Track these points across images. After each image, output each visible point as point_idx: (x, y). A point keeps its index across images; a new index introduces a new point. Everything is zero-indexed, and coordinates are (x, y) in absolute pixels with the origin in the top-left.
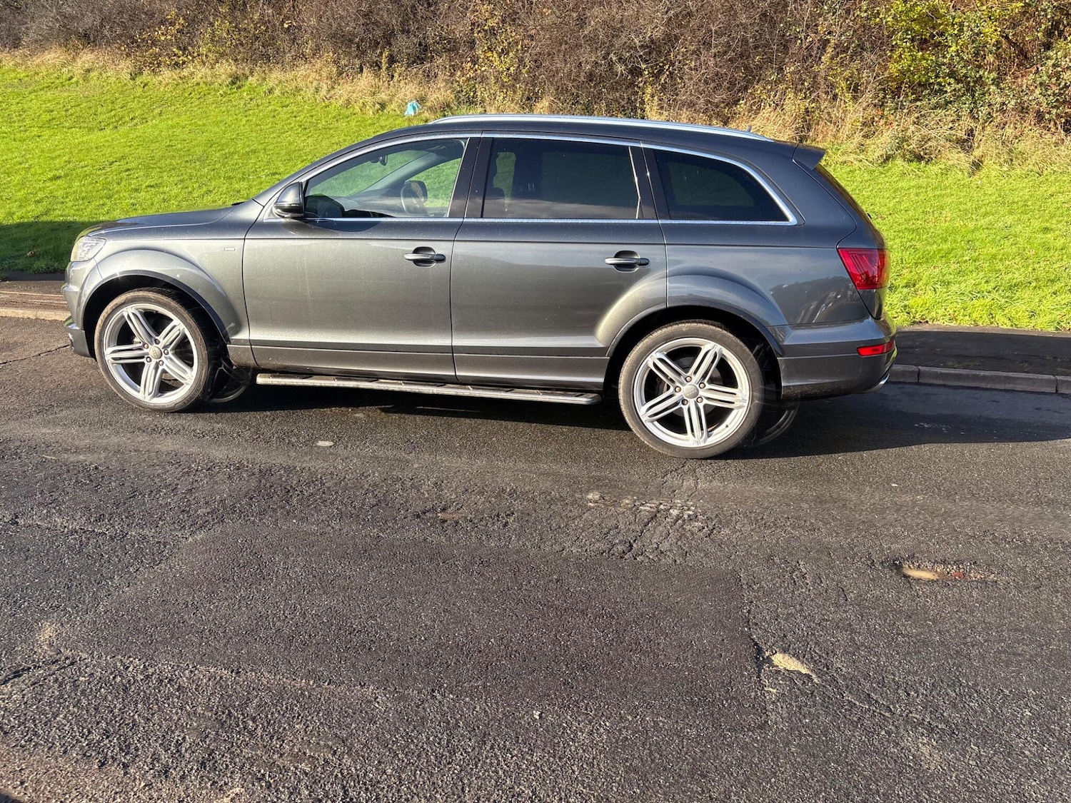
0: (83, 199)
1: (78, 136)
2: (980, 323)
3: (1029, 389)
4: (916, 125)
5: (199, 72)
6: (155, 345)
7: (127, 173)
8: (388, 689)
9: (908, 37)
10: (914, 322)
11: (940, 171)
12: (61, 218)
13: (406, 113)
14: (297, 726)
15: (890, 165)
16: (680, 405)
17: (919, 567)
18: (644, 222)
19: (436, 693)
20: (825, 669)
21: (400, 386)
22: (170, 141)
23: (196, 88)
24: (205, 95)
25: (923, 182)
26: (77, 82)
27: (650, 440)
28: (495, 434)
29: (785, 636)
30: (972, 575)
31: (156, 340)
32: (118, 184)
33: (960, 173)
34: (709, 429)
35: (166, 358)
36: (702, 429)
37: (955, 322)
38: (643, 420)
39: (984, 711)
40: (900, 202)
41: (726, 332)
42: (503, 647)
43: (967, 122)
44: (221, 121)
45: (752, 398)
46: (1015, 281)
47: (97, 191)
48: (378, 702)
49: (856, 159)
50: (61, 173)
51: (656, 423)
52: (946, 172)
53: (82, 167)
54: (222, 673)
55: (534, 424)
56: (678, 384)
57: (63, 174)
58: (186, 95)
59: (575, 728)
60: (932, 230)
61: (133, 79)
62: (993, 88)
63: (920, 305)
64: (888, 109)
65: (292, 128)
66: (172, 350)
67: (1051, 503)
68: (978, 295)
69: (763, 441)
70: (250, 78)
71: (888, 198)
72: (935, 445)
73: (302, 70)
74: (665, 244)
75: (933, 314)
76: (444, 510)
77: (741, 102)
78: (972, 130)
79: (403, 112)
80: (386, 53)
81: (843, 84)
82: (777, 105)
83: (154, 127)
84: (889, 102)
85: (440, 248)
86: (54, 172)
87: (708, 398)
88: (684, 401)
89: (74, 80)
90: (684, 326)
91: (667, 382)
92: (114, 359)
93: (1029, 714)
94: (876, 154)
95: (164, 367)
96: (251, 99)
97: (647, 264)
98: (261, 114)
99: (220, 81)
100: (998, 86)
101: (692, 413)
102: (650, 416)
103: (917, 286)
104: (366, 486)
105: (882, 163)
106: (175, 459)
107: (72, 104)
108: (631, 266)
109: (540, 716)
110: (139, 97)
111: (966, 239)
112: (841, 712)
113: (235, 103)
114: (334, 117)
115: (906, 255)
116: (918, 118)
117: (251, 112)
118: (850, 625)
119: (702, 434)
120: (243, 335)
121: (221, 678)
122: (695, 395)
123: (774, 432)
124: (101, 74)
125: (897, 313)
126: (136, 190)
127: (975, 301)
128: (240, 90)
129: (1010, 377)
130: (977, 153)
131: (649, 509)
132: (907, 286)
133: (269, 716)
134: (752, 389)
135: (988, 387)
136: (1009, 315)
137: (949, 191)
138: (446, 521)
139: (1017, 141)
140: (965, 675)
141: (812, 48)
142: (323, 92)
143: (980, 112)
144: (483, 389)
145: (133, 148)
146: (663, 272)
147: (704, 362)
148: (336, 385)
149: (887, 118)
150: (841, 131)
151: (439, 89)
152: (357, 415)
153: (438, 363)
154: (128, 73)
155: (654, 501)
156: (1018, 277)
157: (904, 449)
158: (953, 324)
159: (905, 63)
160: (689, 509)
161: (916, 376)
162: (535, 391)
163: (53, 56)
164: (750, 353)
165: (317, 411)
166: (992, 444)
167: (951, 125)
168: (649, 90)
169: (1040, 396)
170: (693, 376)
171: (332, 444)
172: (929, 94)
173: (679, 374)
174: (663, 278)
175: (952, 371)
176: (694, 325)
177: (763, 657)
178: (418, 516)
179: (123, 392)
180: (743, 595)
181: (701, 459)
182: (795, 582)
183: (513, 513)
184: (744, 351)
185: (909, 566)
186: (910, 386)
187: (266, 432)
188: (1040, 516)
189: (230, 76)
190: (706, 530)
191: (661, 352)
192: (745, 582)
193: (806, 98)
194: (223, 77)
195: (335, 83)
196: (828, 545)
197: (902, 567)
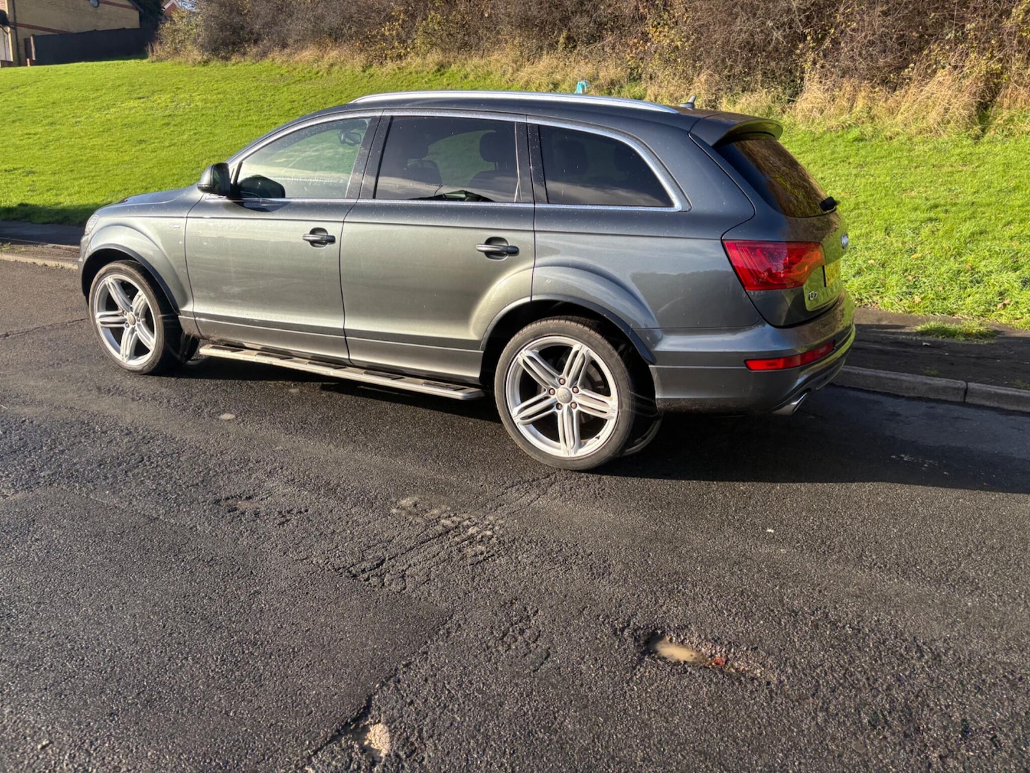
5: (413, 62)
6: (130, 312)
16: (554, 409)
17: (682, 642)
18: (520, 205)
26: (322, 75)
27: (523, 444)
30: (735, 665)
31: (130, 307)
34: (583, 441)
35: (138, 325)
36: (573, 440)
38: (516, 421)
41: (593, 332)
45: (620, 410)
51: (530, 426)
56: (551, 386)
58: (399, 83)
61: (364, 71)
66: (141, 318)
67: (961, 582)
70: (453, 65)
73: (496, 56)
74: (534, 231)
76: (248, 498)
82: (955, 67)
85: (332, 229)
87: (581, 405)
88: (558, 406)
89: (321, 73)
90: (551, 323)
91: (541, 384)
92: (102, 323)
95: (137, 333)
96: (448, 85)
97: (518, 252)
99: (428, 69)
101: (565, 419)
102: (523, 418)
104: (211, 464)
106: (90, 419)
107: (311, 95)
108: (499, 254)
109: (45, 745)
110: (363, 87)
118: (501, 704)
119: (574, 443)
120: (188, 308)
122: (569, 400)
124: (341, 68)
128: (441, 77)
131: (449, 523)
134: (620, 399)
138: (235, 510)
142: (509, 74)
144: (373, 374)
146: (532, 262)
151: (608, 67)
154: (361, 66)
155: (465, 515)
160: (491, 529)
161: (963, 393)
163: (309, 54)
164: (618, 357)
170: (566, 378)
171: (234, 417)
173: (553, 377)
174: (530, 268)
175: (1012, 392)
176: (562, 322)
177: (357, 726)
178: (217, 502)
179: (108, 352)
180: (426, 643)
181: (575, 471)
182: (504, 635)
183: (307, 511)
184: (612, 355)
185: (671, 640)
186: (947, 406)
187: (195, 399)
188: (921, 599)
189: (437, 64)
190: (481, 558)
191: (531, 350)
192: (447, 626)
193: (991, 59)
194: (431, 66)
195: (521, 65)
196: (596, 595)
197: (661, 637)
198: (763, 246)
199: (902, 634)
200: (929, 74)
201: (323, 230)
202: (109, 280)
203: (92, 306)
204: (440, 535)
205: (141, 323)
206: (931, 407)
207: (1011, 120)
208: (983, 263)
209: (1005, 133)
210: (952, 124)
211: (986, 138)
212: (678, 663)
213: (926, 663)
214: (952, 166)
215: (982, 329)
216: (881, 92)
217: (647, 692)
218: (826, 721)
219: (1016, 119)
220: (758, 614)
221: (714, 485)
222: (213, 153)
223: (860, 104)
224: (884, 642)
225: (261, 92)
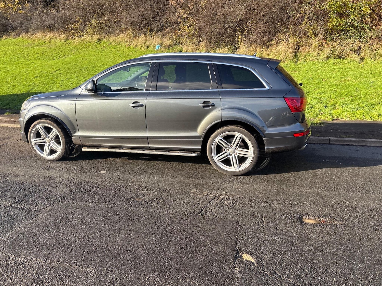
0: (44, 84)
1: (46, 62)
2: (359, 119)
3: (372, 145)
4: (338, 45)
5: (87, 38)
6: (48, 138)
7: (60, 75)
8: (96, 268)
9: (335, 13)
10: (334, 119)
11: (348, 62)
12: (37, 91)
13: (156, 49)
14: (60, 282)
15: (329, 61)
16: (229, 156)
17: (309, 218)
18: (213, 90)
19: (113, 270)
20: (261, 260)
21: (130, 151)
22: (76, 63)
23: (86, 44)
24: (89, 46)
25: (341, 66)
26: (47, 43)
27: (219, 169)
28: (165, 167)
29: (249, 247)
30: (328, 222)
31: (48, 136)
32: (57, 78)
33: (356, 62)
34: (240, 165)
35: (52, 142)
36: (237, 165)
37: (350, 119)
38: (216, 162)
39: (317, 279)
40: (331, 74)
41: (244, 129)
42: (142, 251)
43: (358, 44)
44: (93, 55)
45: (254, 153)
46: (373, 103)
47: (49, 81)
48: (91, 273)
49: (316, 59)
50: (38, 75)
51: (221, 163)
52: (350, 62)
53: (45, 73)
54: (41, 261)
55: (180, 163)
56: (228, 148)
57: (38, 76)
58: (83, 46)
59: (159, 284)
60: (343, 84)
61: (66, 41)
62: (368, 31)
63: (336, 113)
64: (328, 40)
65: (117, 56)
66: (54, 139)
67: (368, 191)
68: (359, 108)
69: (258, 169)
70: (104, 39)
71: (327, 73)
72: (329, 168)
73: (121, 36)
74: (220, 98)
75: (341, 116)
76: (138, 197)
77: (273, 40)
78: (360, 46)
79: (155, 48)
80: (149, 29)
81: (311, 32)
82: (287, 40)
83: (71, 58)
84: (329, 37)
85: (141, 102)
86: (36, 75)
87: (239, 153)
88: (230, 154)
90: (228, 128)
91: (224, 148)
92: (35, 143)
93: (335, 280)
94: (324, 57)
95: (51, 145)
96: (104, 47)
97: (214, 105)
98: (107, 52)
99: (94, 41)
100: (370, 30)
101: (233, 159)
102: (218, 160)
103: (336, 106)
104: (113, 188)
105: (326, 60)
106: (50, 179)
107: (45, 51)
108: (209, 106)
109: (148, 279)
110: (67, 48)
111: (356, 87)
112: (261, 278)
113: (99, 48)
114: (131, 52)
115: (332, 94)
116: (339, 43)
117: (103, 51)
118: (275, 242)
119: (237, 166)
120: (77, 134)
121: (40, 263)
122: (234, 152)
123: (263, 166)
124: (55, 40)
125: (327, 116)
126: (62, 80)
127: (358, 111)
128: (100, 44)
129: (365, 141)
130: (362, 55)
131: (212, 196)
132: (332, 106)
133: (52, 278)
134: (254, 150)
135: (356, 144)
136: (370, 116)
137: (351, 69)
138: (137, 201)
139: (378, 49)
140: (314, 264)
141: (299, 19)
142: (128, 43)
143: (363, 40)
144: (159, 151)
145: (63, 66)
146: (220, 108)
147: (236, 140)
148: (108, 151)
149: (328, 43)
150: (311, 49)
151: (167, 40)
152: (118, 161)
153: (143, 142)
154: (64, 39)
155: (215, 193)
156: (375, 101)
157: (316, 171)
158: (349, 120)
159: (334, 23)
160: (227, 196)
161: (328, 141)
162: (178, 152)
163: (39, 35)
164: (253, 137)
165: (104, 159)
166: (351, 168)
167: (352, 45)
168: (240, 37)
169: (375, 148)
170: (233, 145)
171: (106, 172)
172: (344, 34)
173: (228, 145)
174: (220, 110)
175: (342, 139)
176: (232, 127)
177: (238, 255)
178: (128, 200)
179: (38, 154)
180: (238, 230)
181: (237, 176)
182: (259, 224)
183: (162, 198)
184: (250, 136)
185: (305, 218)
186: (325, 145)
187: (84, 168)
188: (362, 197)
189: (97, 39)
190: (232, 204)
191: (221, 137)
192: (240, 225)
193: (297, 37)
194: (95, 39)
195: (132, 39)
196: (276, 210)
197: (302, 218)
198: (295, 99)
199: (364, 207)
200: (278, 43)
201: (138, 102)
202: (39, 126)
203: (30, 137)
204: (213, 199)
205: (53, 141)
206: (322, 146)
207: (305, 57)
208: (312, 102)
209: (304, 61)
210: (288, 58)
211: (298, 63)
212: (313, 224)
213: (375, 213)
214: (291, 72)
215: (320, 121)
216: (264, 48)
217: (312, 232)
218: (363, 231)
219: (306, 56)
220: (324, 208)
221: (282, 175)
222: (11, 76)
223: (258, 52)
224: (361, 210)
225: (22, 50)
